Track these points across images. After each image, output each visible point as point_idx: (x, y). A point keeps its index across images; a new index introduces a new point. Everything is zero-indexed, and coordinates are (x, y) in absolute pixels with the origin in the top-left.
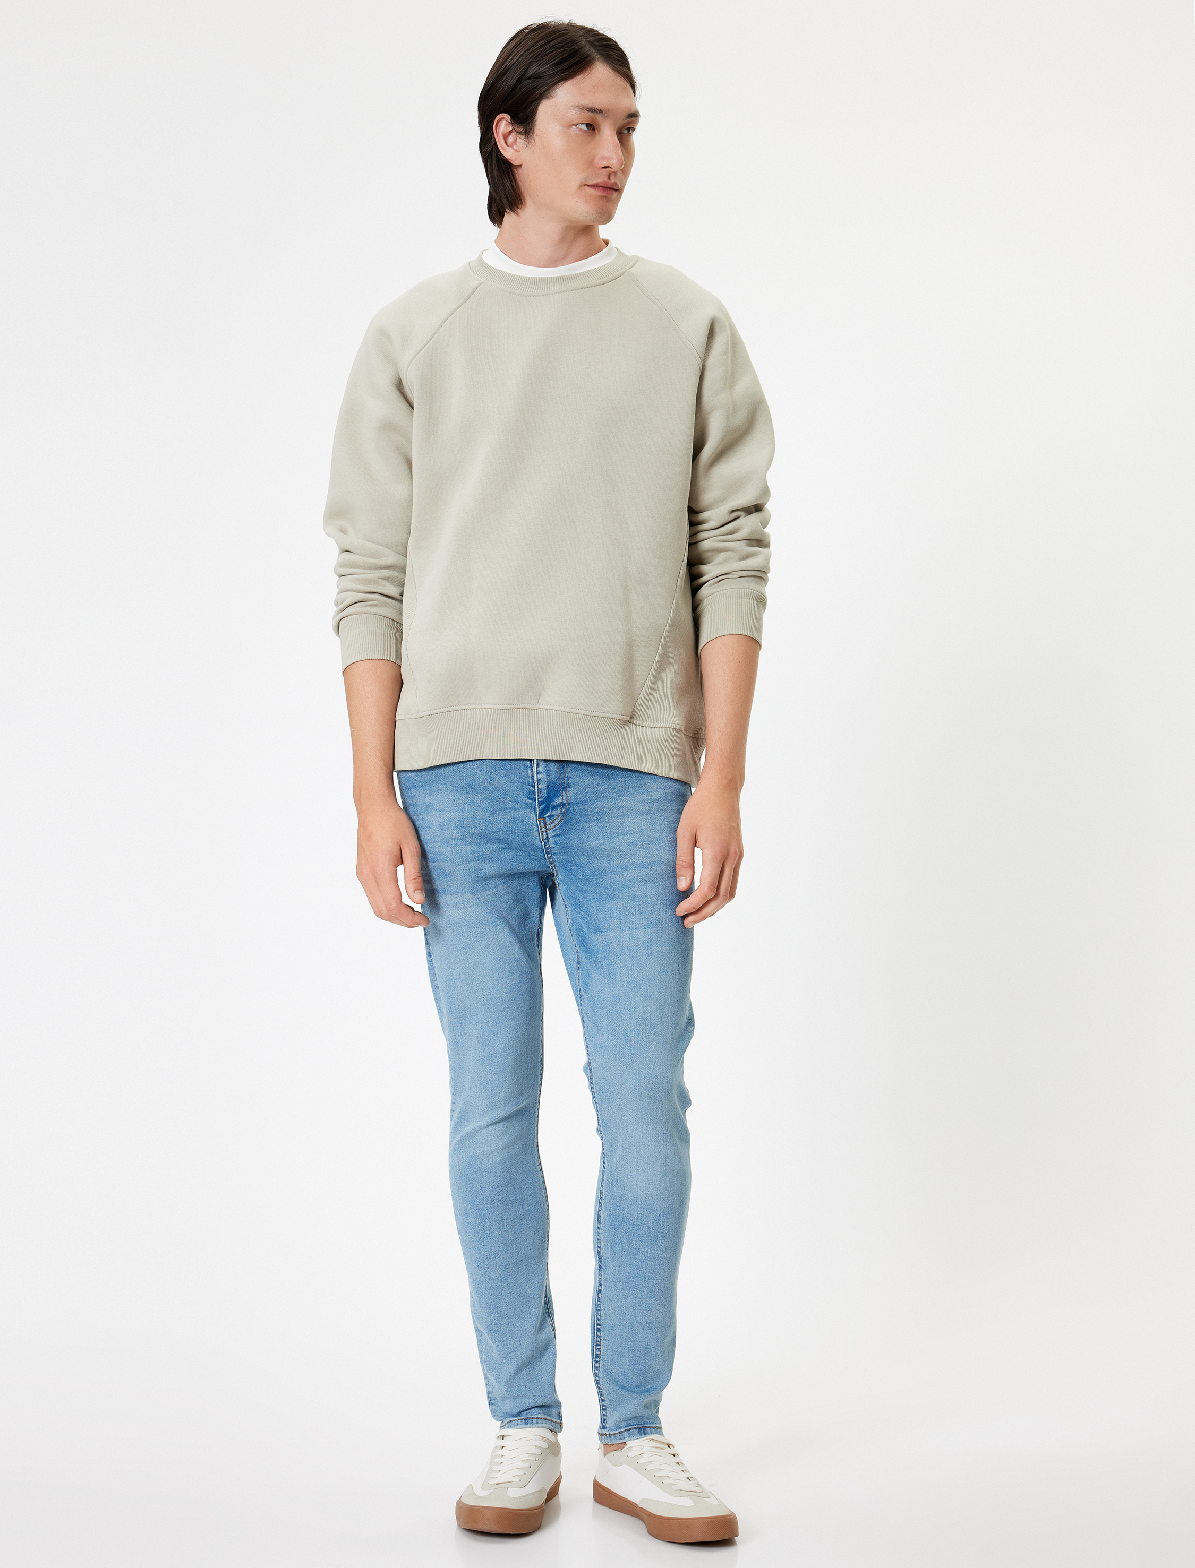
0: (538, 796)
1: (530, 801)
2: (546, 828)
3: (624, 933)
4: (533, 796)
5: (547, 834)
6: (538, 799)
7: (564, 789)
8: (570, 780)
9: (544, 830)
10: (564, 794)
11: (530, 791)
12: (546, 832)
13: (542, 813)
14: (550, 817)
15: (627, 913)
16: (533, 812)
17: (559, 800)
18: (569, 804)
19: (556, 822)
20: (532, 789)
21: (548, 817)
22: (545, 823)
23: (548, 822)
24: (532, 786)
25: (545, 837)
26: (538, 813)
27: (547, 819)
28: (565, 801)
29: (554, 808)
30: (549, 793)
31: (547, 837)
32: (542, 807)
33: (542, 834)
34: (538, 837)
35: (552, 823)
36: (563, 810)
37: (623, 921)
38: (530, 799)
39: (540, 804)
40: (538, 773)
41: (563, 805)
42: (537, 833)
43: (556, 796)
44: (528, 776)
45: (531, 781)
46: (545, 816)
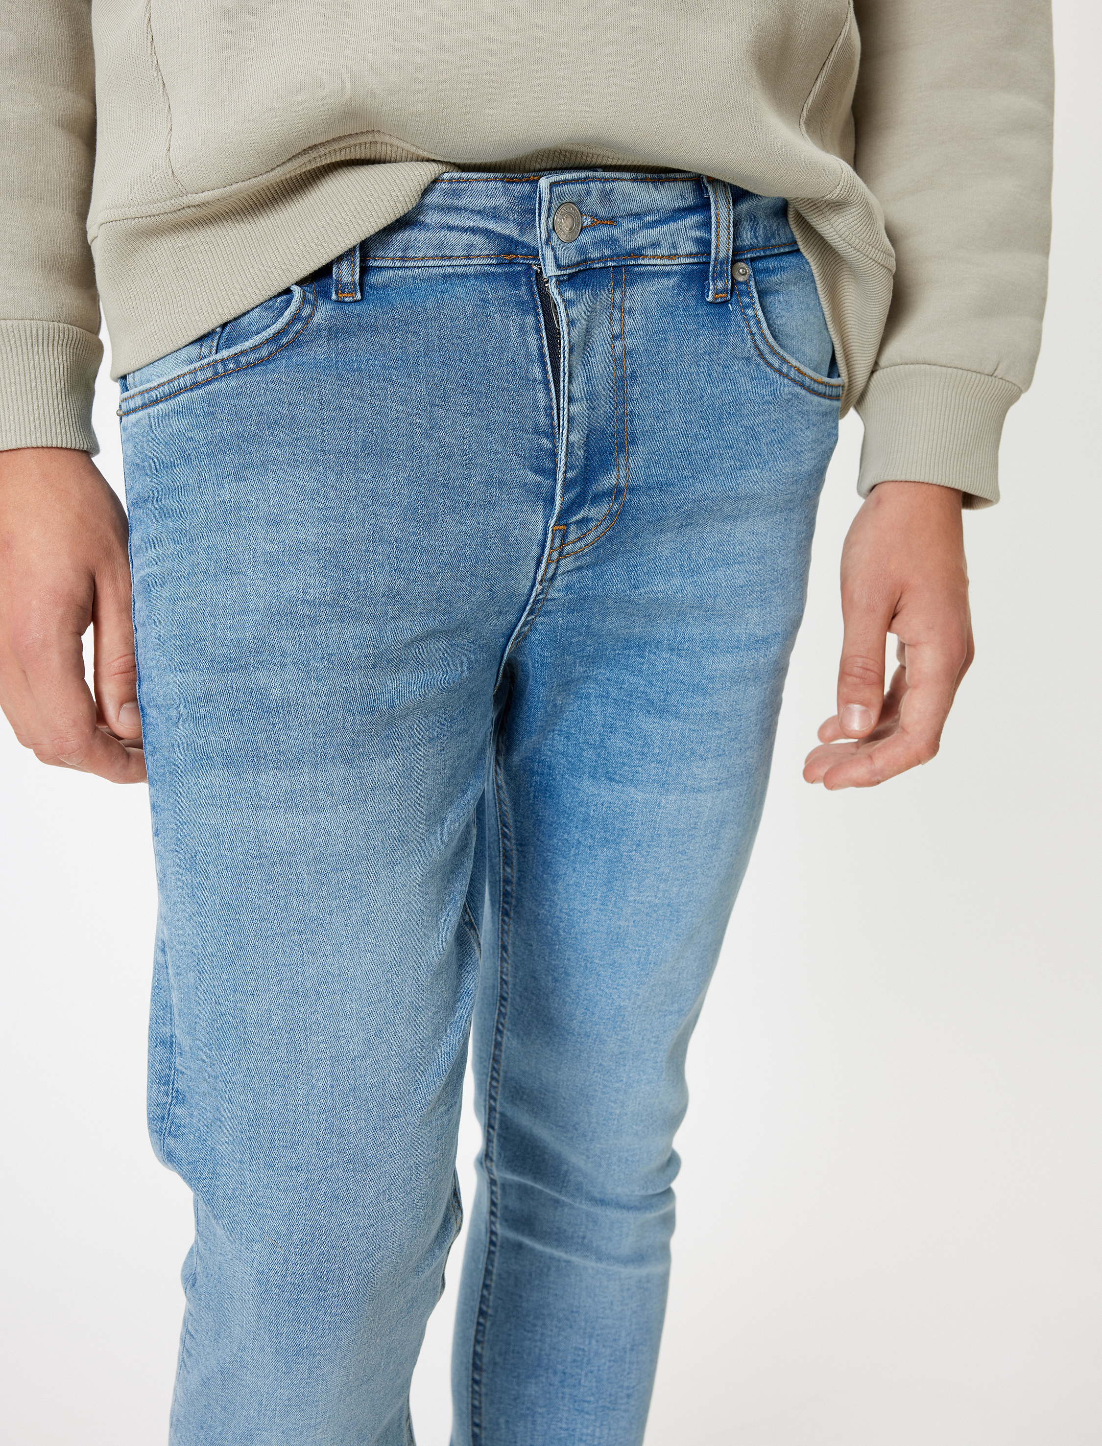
0: (566, 463)
1: (538, 478)
2: (560, 554)
3: (672, 798)
4: (548, 464)
5: (557, 568)
6: (565, 472)
7: (622, 448)
8: (636, 422)
9: (555, 555)
10: (622, 461)
11: (540, 449)
12: (558, 561)
13: (567, 511)
14: (585, 521)
15: (688, 754)
16: (540, 509)
17: (608, 481)
18: (631, 489)
19: (590, 538)
20: (546, 443)
21: (577, 522)
22: (564, 537)
23: (572, 537)
24: (547, 436)
25: (549, 575)
26: (556, 512)
27: (572, 528)
28: (623, 482)
29: (597, 499)
30: (588, 457)
31: (554, 574)
32: (571, 495)
33: (547, 567)
34: (531, 575)
35: (579, 539)
36: (615, 507)
37: (673, 770)
38: (536, 471)
39: (566, 487)
40: (571, 400)
41: (617, 492)
42: (533, 565)
43: (605, 467)
44: (535, 408)
45: (543, 420)
46: (574, 519)
